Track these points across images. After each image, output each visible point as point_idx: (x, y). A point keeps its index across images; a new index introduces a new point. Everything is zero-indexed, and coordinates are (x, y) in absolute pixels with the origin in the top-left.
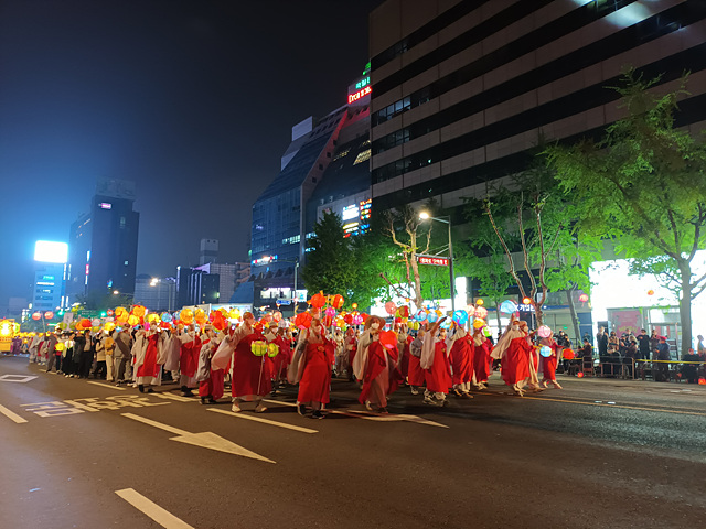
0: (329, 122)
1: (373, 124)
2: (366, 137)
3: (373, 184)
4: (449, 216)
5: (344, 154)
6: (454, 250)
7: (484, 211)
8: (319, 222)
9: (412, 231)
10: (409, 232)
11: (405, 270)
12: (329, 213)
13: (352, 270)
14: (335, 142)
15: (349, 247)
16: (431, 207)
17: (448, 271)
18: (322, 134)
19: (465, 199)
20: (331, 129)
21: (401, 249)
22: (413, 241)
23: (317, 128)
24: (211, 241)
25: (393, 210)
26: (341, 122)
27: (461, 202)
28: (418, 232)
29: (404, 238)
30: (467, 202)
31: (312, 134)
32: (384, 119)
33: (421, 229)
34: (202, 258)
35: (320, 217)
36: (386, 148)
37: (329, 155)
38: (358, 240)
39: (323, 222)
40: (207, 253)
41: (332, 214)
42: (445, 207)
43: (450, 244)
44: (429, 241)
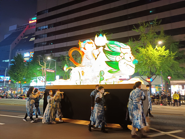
0: (22, 27)
1: (36, 31)
2: (34, 34)
3: (35, 47)
4: (56, 59)
5: (26, 37)
6: (56, 68)
7: (65, 59)
8: (16, 56)
10: (44, 62)
11: (42, 73)
12: (20, 54)
13: (25, 72)
14: (24, 34)
15: (25, 65)
16: (51, 56)
17: (54, 74)
18: (19, 30)
19: (61, 55)
20: (23, 29)
21: (41, 67)
22: (45, 65)
23: (18, 28)
25: (40, 56)
26: (26, 28)
27: (59, 56)
28: (47, 63)
29: (43, 64)
30: (61, 56)
31: (16, 30)
32: (40, 30)
33: (48, 62)
35: (16, 55)
36: (40, 38)
37: (21, 37)
38: (28, 63)
39: (17, 57)
41: (21, 55)
42: (55, 57)
43: (55, 66)
44: (50, 65)
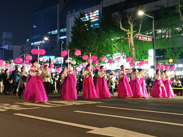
4: (153, 14)
9: (131, 22)
13: (96, 44)
22: (131, 28)
24: (8, 33)
34: (4, 42)
40: (6, 39)
43: (153, 29)
44: (140, 28)
